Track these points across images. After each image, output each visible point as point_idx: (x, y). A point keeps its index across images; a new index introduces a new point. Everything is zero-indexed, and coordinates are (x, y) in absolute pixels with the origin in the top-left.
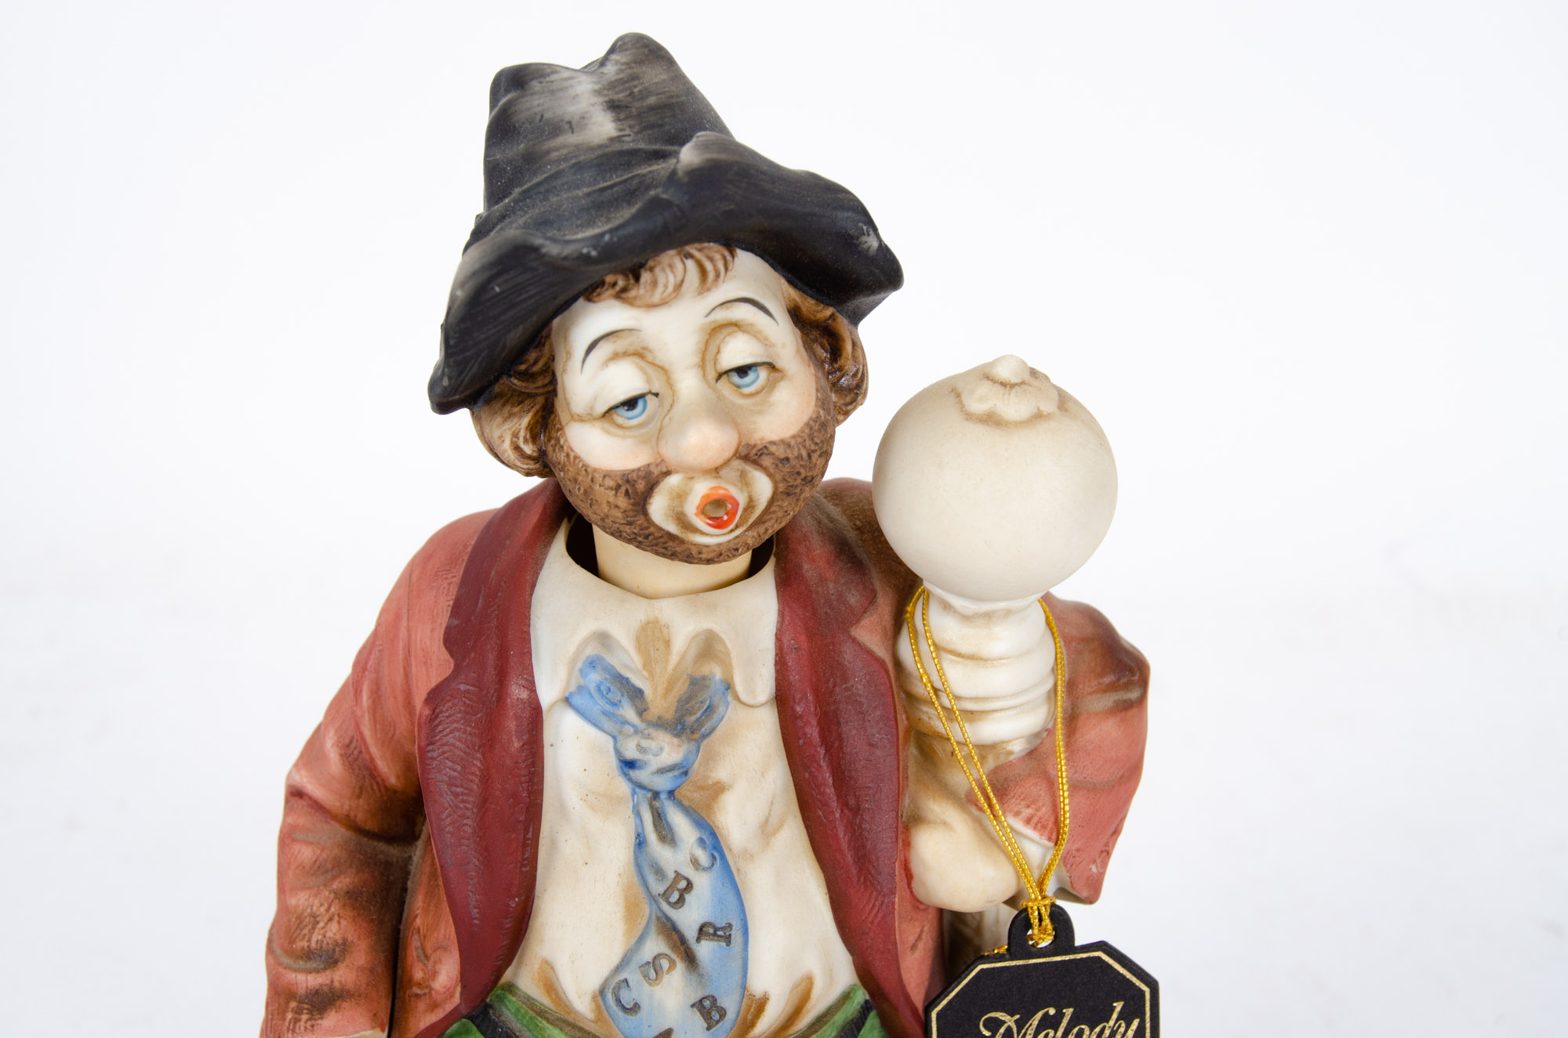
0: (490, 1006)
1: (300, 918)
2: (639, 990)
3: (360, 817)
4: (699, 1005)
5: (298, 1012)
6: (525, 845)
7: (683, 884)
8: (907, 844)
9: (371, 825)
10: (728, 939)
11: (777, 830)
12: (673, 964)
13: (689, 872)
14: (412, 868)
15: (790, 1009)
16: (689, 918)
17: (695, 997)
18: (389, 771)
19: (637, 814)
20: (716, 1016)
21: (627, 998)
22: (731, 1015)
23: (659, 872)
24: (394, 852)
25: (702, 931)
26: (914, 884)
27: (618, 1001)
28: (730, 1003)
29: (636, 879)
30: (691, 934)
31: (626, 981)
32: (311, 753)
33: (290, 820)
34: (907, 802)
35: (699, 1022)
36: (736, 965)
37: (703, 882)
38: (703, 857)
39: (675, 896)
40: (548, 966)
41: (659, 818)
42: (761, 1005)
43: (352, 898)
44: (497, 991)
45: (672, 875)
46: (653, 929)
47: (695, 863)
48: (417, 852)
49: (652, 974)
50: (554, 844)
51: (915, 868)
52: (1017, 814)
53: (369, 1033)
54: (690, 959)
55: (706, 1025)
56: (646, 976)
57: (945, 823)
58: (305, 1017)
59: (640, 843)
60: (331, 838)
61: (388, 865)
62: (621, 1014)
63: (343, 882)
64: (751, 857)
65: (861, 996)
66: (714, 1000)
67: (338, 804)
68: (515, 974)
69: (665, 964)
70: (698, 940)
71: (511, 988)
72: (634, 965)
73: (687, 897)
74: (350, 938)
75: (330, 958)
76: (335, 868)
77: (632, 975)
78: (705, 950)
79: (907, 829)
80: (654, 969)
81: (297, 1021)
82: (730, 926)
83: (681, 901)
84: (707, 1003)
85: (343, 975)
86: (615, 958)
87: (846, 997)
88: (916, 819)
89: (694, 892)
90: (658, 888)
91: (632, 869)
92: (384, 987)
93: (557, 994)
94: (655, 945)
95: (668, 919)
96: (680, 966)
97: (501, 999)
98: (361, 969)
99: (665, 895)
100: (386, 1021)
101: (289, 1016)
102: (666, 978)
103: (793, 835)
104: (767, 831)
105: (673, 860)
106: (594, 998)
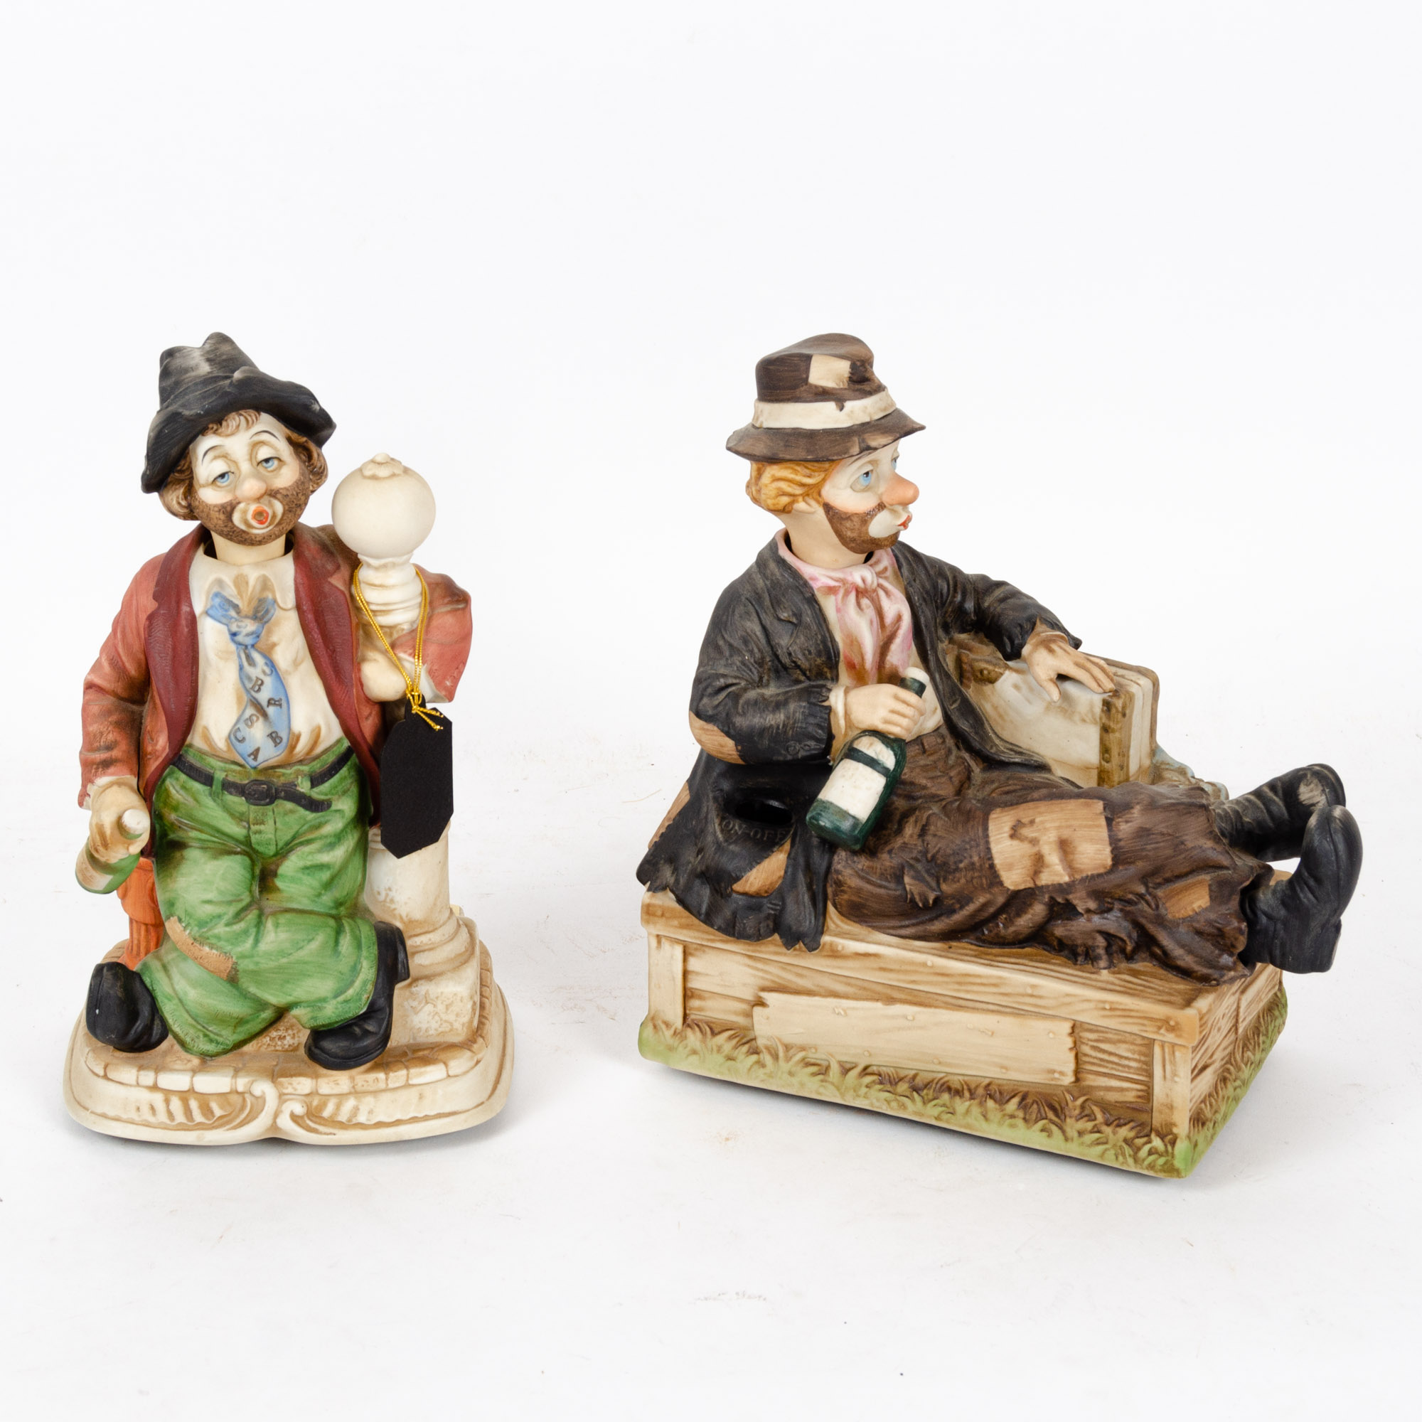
0: (181, 755)
1: (95, 735)
2: (245, 731)
3: (119, 691)
4: (270, 735)
5: (97, 768)
6: (192, 674)
7: (260, 682)
8: (359, 670)
9: (124, 695)
10: (280, 705)
11: (300, 664)
12: (258, 719)
13: (262, 676)
14: (144, 714)
15: (313, 742)
16: (263, 697)
17: (269, 731)
18: (132, 669)
19: (239, 657)
20: (278, 741)
21: (239, 736)
22: (285, 740)
23: (249, 679)
24: (135, 708)
25: (270, 702)
26: (364, 688)
27: (236, 738)
28: (284, 734)
29: (240, 686)
30: (264, 703)
31: (239, 729)
32: (96, 667)
33: (87, 698)
34: (359, 654)
35: (271, 743)
36: (285, 717)
37: (268, 681)
38: (268, 670)
39: (257, 688)
40: (206, 728)
41: (249, 657)
42: (298, 737)
43: (118, 724)
44: (184, 748)
45: (254, 679)
46: (249, 704)
47: (264, 672)
48: (147, 706)
49: (250, 723)
50: (205, 677)
51: (364, 681)
52: (405, 652)
53: (129, 776)
54: (265, 715)
55: (274, 745)
56: (247, 725)
57: (375, 660)
58: (100, 770)
59: (241, 668)
60: (108, 701)
61: (133, 712)
62: (238, 743)
63: (114, 718)
64: (290, 674)
65: (346, 743)
66: (276, 733)
67: (109, 685)
68: (192, 738)
69: (255, 718)
70: (268, 706)
71: (190, 746)
72: (242, 721)
73: (262, 688)
74: (118, 739)
75: (109, 748)
76: (109, 713)
77: (241, 725)
78: (271, 710)
79: (359, 664)
80: (250, 722)
81: (96, 772)
82: (281, 700)
83: (259, 690)
84: (274, 735)
85: (115, 753)
86: (234, 721)
87: (339, 741)
88: (364, 659)
89: (264, 685)
90: (249, 685)
91: (239, 681)
92: (135, 760)
93: (210, 744)
94: (250, 711)
95: (254, 698)
96: (261, 719)
97: (186, 752)
98: (124, 751)
99: (253, 688)
100: (137, 773)
101: (93, 771)
102: (255, 724)
103: (308, 666)
104: (296, 664)
105: (255, 672)
106: (226, 740)
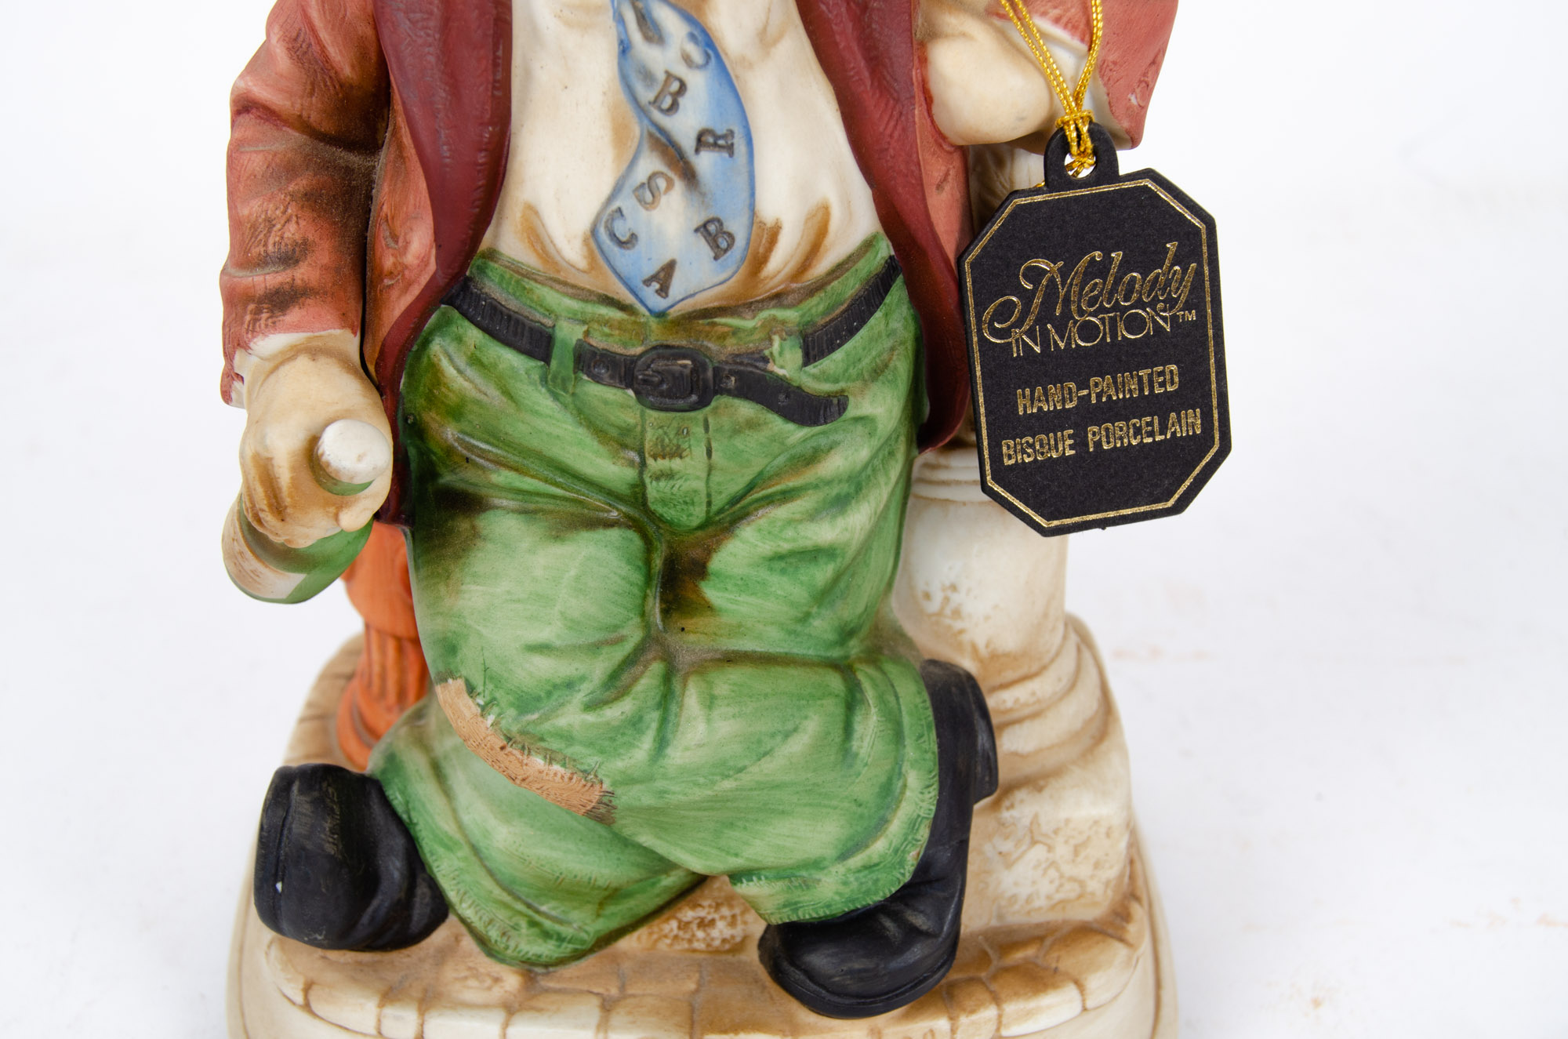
0: (469, 279)
1: (254, 227)
2: (637, 218)
3: (314, 117)
4: (703, 229)
5: (258, 312)
6: (495, 65)
7: (675, 86)
8: (924, 61)
9: (327, 127)
10: (730, 149)
11: (776, 41)
12: (670, 184)
13: (681, 70)
14: (376, 177)
15: (805, 247)
16: (685, 125)
17: (698, 221)
18: (343, 61)
19: (620, 19)
20: (723, 244)
21: (622, 229)
22: (740, 242)
23: (648, 76)
24: (354, 159)
25: (704, 140)
26: (935, 110)
27: (613, 236)
28: (737, 226)
29: (622, 97)
30: (688, 143)
31: (620, 210)
32: (256, 65)
33: (236, 135)
34: (920, 21)
35: (704, 249)
36: (742, 181)
37: (698, 83)
38: (697, 55)
39: (667, 102)
40: (532, 211)
41: (644, 20)
42: (773, 235)
43: (311, 200)
44: (476, 261)
45: (661, 77)
46: (646, 147)
47: (687, 60)
48: (385, 156)
49: (648, 196)
50: (528, 74)
51: (935, 88)
52: (1044, 14)
53: (338, 332)
54: (689, 175)
55: (712, 254)
56: (641, 201)
57: (964, 35)
58: (264, 316)
59: (625, 49)
60: (287, 142)
61: (348, 170)
62: (616, 249)
63: (301, 184)
64: (751, 66)
65: (885, 249)
66: (718, 221)
67: (288, 103)
68: (496, 236)
69: (662, 183)
70: (697, 151)
71: (492, 255)
72: (627, 190)
73: (682, 101)
74: (311, 238)
75: (289, 259)
76: (290, 170)
77: (627, 202)
78: (706, 162)
79: (923, 45)
80: (648, 195)
81: (255, 321)
82: (731, 133)
83: (674, 107)
84: (712, 228)
85: (304, 273)
86: (606, 189)
87: (868, 245)
88: (933, 34)
89: (688, 94)
90: (646, 95)
91: (617, 85)
92: (352, 290)
93: (544, 248)
94: (650, 164)
95: (662, 130)
96: (679, 185)
97: (482, 270)
98: (325, 268)
99: (656, 102)
100: (358, 323)
101: (248, 318)
102: (664, 200)
103: (796, 46)
104: (766, 40)
105: (661, 59)
106: (586, 242)
